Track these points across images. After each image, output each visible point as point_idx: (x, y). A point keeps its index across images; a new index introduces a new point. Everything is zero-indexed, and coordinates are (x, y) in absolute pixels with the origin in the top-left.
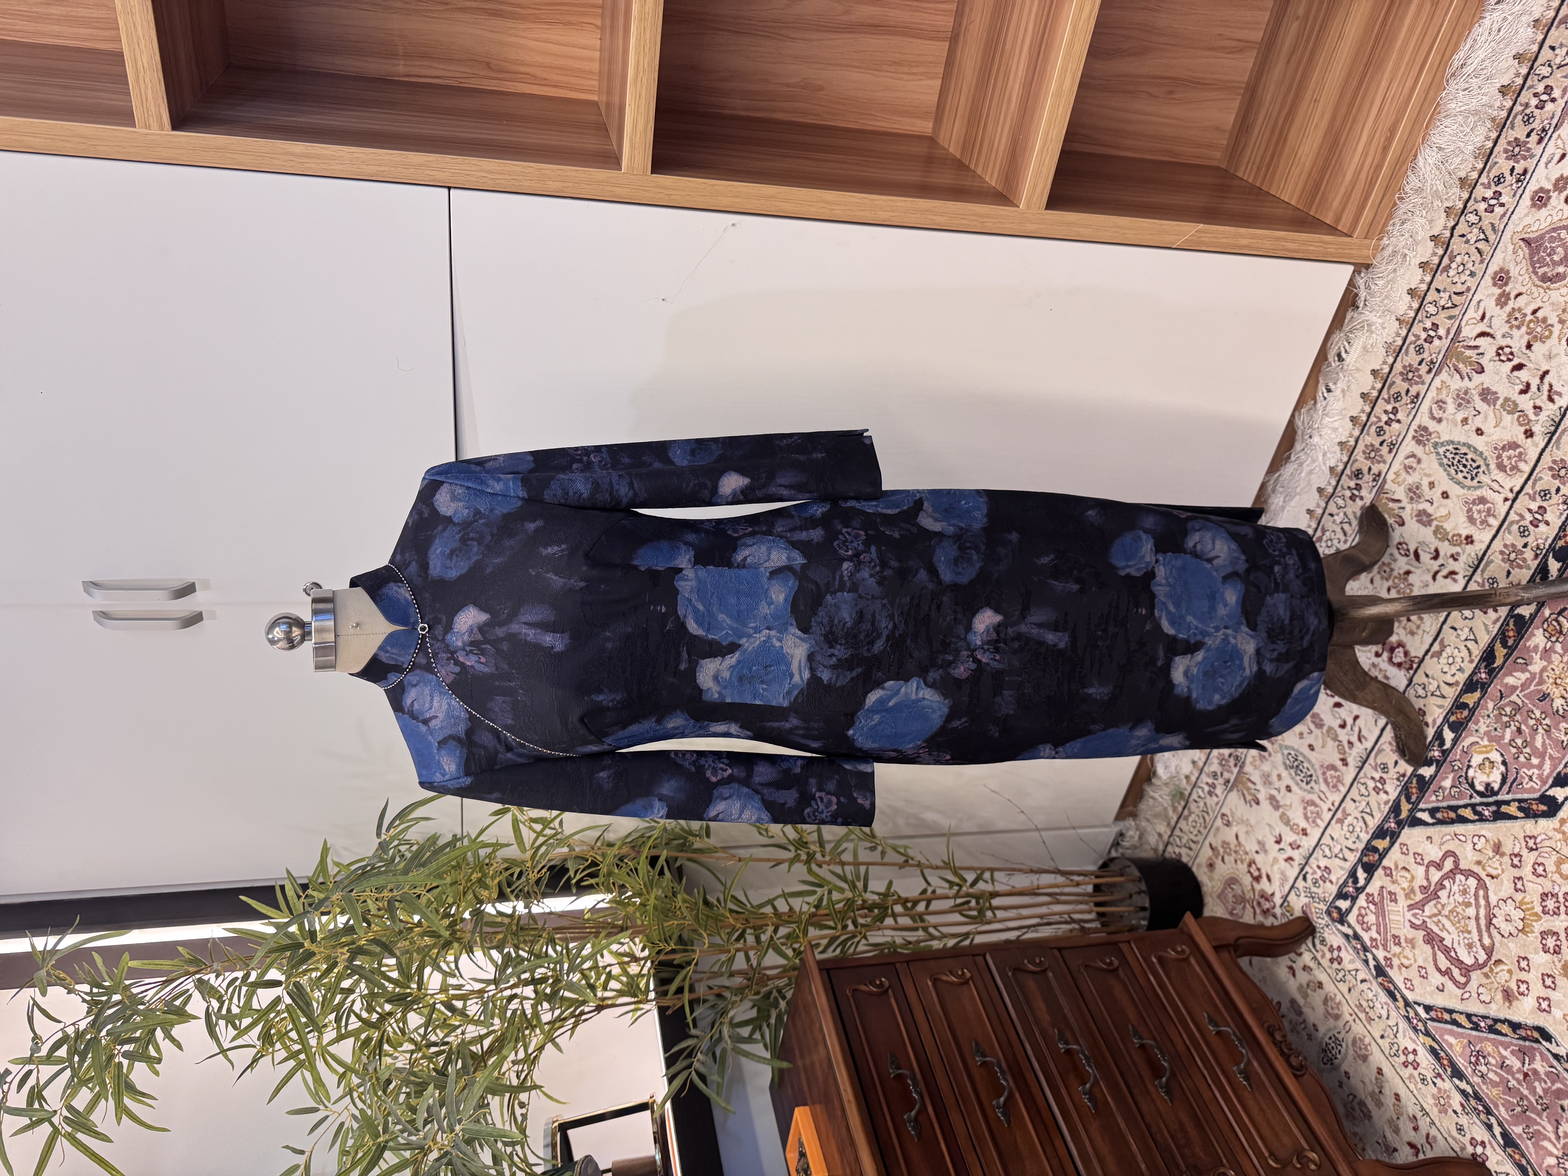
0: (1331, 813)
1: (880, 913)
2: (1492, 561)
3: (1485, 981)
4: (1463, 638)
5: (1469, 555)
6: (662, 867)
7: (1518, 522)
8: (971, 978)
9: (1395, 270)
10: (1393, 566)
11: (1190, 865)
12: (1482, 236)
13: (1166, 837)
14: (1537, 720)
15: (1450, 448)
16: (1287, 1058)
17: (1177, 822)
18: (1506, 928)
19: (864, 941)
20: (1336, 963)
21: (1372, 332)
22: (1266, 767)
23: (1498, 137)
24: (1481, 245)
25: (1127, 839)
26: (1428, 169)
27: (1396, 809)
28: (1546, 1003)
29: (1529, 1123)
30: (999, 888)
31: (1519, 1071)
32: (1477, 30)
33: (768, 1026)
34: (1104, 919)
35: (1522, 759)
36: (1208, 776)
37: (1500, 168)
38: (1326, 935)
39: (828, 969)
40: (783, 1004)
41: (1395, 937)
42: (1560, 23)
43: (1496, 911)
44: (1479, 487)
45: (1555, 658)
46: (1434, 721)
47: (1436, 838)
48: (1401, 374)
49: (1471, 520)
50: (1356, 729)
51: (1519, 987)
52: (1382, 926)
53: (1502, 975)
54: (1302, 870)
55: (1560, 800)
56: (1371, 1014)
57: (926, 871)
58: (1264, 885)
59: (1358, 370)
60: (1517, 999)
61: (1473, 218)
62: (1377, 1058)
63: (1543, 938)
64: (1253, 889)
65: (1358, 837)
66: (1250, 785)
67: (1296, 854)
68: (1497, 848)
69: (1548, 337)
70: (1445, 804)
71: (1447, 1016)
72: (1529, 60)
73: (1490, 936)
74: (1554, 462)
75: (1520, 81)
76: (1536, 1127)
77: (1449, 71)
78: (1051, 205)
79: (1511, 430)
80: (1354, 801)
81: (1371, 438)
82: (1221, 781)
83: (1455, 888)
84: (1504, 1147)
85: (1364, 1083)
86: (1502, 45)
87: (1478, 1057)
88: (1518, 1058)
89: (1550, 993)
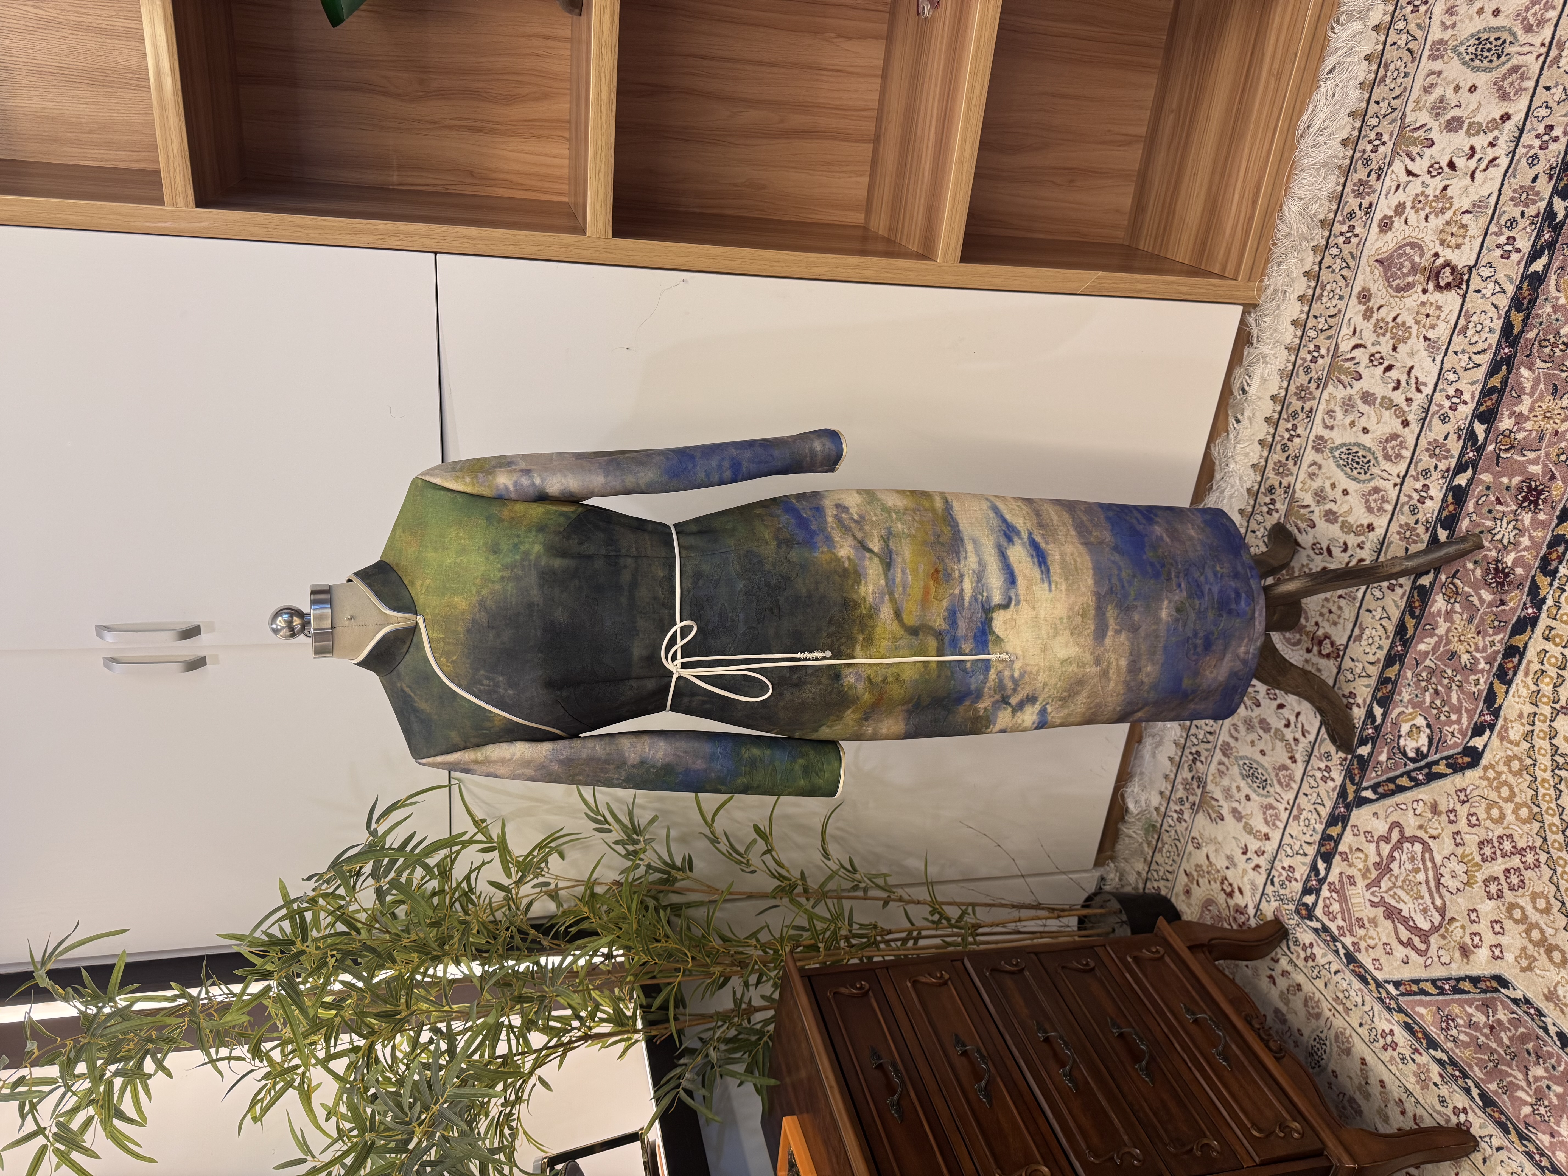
0: (1288, 812)
2: (1392, 542)
3: (1443, 942)
4: (1378, 617)
5: (1372, 541)
7: (1408, 502)
8: (950, 979)
9: (1278, 306)
10: (1311, 566)
11: (1169, 896)
12: (1344, 265)
13: (1144, 874)
14: (1450, 678)
15: (1344, 450)
16: (1267, 1044)
17: (1152, 857)
18: (1452, 884)
20: (1310, 961)
21: (1267, 363)
22: (1226, 782)
23: (1346, 181)
24: (1345, 272)
25: (1108, 883)
26: (1293, 215)
27: (1343, 793)
28: (1499, 949)
29: (1502, 1075)
31: (1485, 1024)
32: (1316, 97)
33: (759, 1068)
35: (1443, 718)
36: (1176, 803)
37: (1350, 206)
38: (1298, 935)
39: (810, 978)
41: (1359, 920)
42: (1380, 82)
43: (1443, 870)
44: (1372, 479)
45: (1456, 617)
46: (1365, 700)
47: (1382, 813)
48: (1296, 394)
49: (1370, 510)
50: (1299, 725)
51: (1473, 940)
52: (1346, 913)
53: (1457, 933)
54: (1269, 875)
55: (1481, 748)
56: (1348, 1004)
57: (908, 909)
58: (1238, 899)
59: (1260, 398)
60: (1473, 952)
61: (1335, 251)
62: (1360, 1048)
63: (1486, 886)
64: (1228, 906)
65: (1314, 830)
66: (1213, 803)
67: (1262, 861)
68: (1434, 809)
69: (1409, 338)
70: (1384, 778)
71: (1415, 988)
72: (1361, 115)
73: (1441, 897)
74: (1429, 443)
75: (1356, 133)
76: (1508, 1079)
77: (1298, 133)
78: (964, 259)
79: (1390, 423)
80: (1306, 795)
81: (1278, 456)
82: (1187, 805)
83: (1404, 857)
84: (1484, 1109)
85: (1351, 1078)
86: (1337, 107)
87: (1447, 1021)
88: (1483, 1013)
89: (1500, 939)
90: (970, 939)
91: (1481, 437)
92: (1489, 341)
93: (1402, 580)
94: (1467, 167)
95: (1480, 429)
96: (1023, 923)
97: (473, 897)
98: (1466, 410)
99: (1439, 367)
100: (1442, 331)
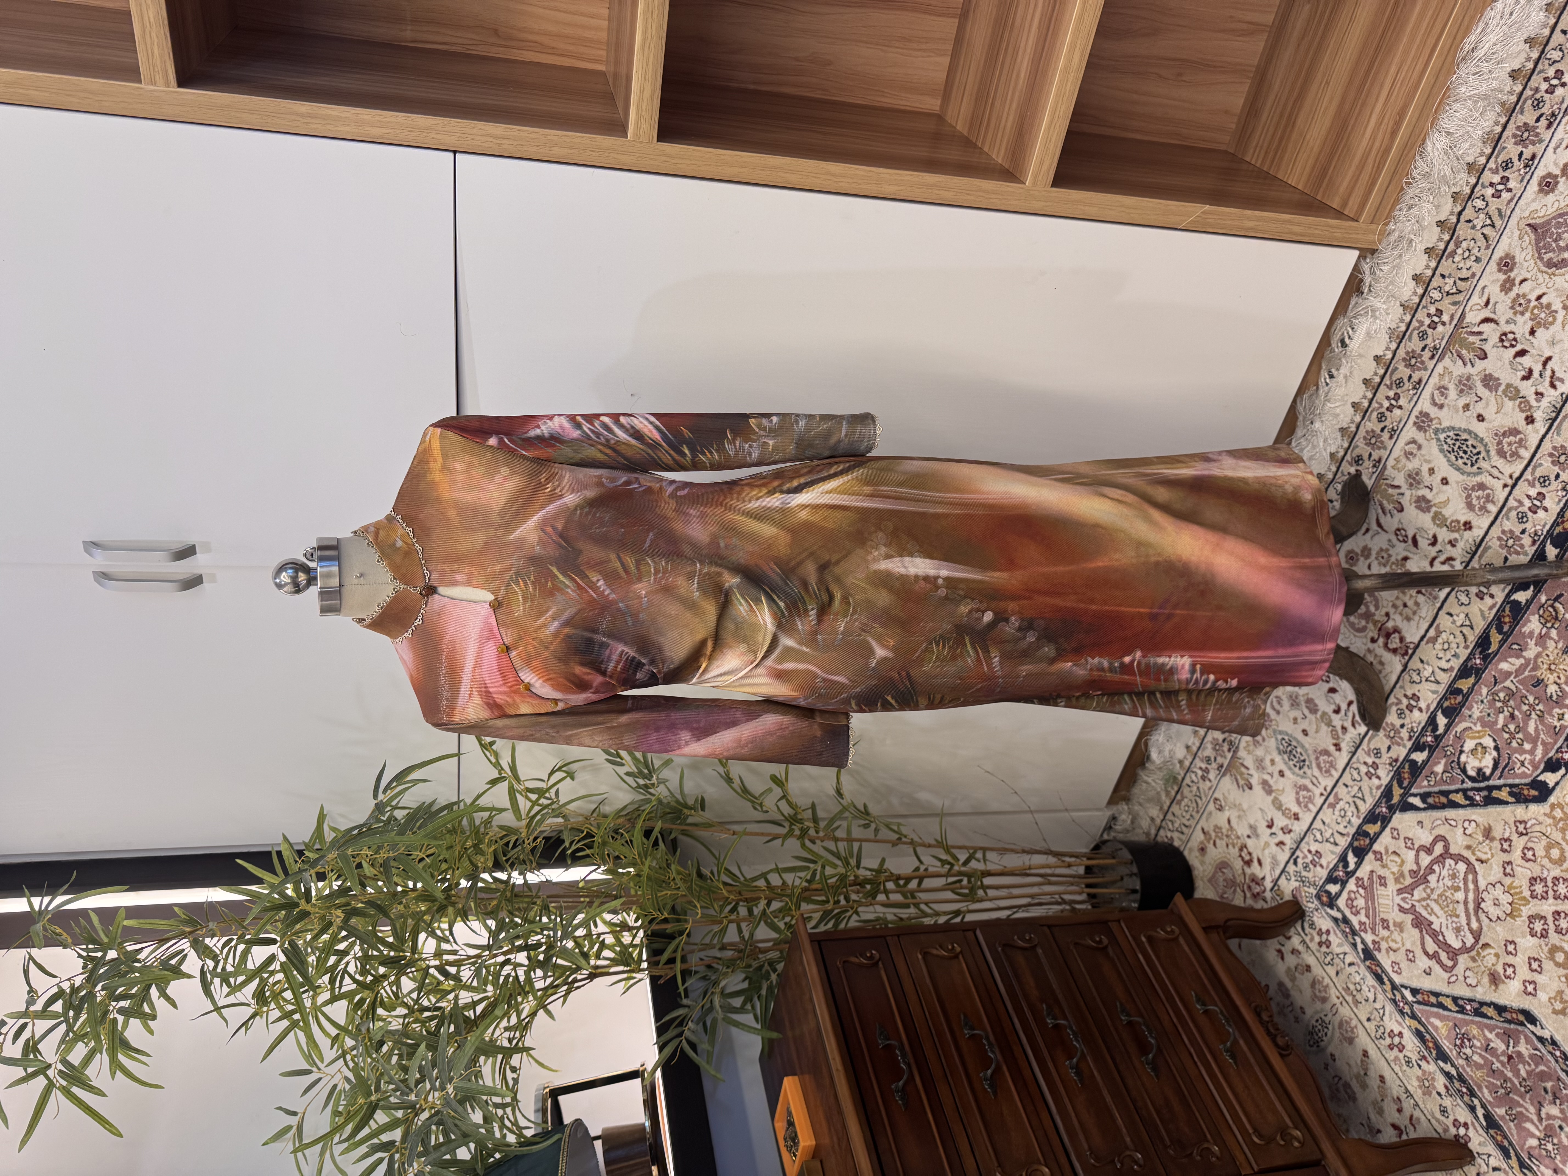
0: (1323, 798)
1: (872, 888)
3: (1472, 964)
4: (1459, 623)
5: (1467, 541)
6: (657, 838)
7: (1516, 508)
8: (961, 952)
9: (1401, 256)
10: (1390, 552)
11: (1182, 849)
12: (1488, 222)
13: (1158, 821)
14: (1530, 705)
15: (1451, 434)
16: (1273, 1038)
17: (1169, 807)
18: (1494, 912)
19: (855, 917)
20: (1324, 947)
21: (1376, 318)
22: (1260, 752)
23: (1508, 122)
24: (1487, 231)
25: (1119, 823)
26: (1437, 154)
27: (1387, 793)
28: (1532, 986)
29: (1513, 1104)
30: (991, 867)
31: (1503, 1053)
32: (1489, 13)
33: (759, 997)
34: (1094, 901)
35: (1514, 744)
36: (1202, 761)
37: (1508, 153)
38: (1315, 919)
39: (820, 942)
40: (774, 977)
41: (1383, 920)
43: (1484, 895)
44: (1478, 474)
45: (1551, 644)
46: (1428, 706)
47: (1427, 823)
48: (1404, 360)
49: (1470, 506)
50: (1350, 715)
51: (1505, 971)
52: (1371, 909)
53: (1489, 959)
54: (1293, 854)
55: (1551, 785)
56: (1358, 997)
57: (919, 849)
58: (1255, 869)
59: (1361, 356)
60: (1503, 982)
61: (1479, 204)
62: (1363, 1040)
63: (1531, 922)
64: (1244, 873)
65: (1349, 822)
66: (1243, 769)
67: (1288, 839)
68: (1488, 833)
69: (1552, 323)
70: (1436, 789)
71: (1433, 1000)
72: (1540, 45)
73: (1478, 920)
74: (1555, 448)
75: (1530, 66)
76: (1519, 1109)
77: (1460, 55)
78: (1057, 182)
79: (1513, 417)
80: (1347, 786)
81: (1371, 424)
82: (1214, 765)
83: (1444, 872)
84: (1486, 1129)
85: (1349, 1065)
86: (1513, 29)
87: (1464, 1039)
88: (1502, 1041)
89: (1536, 977)
93: (1494, 589)
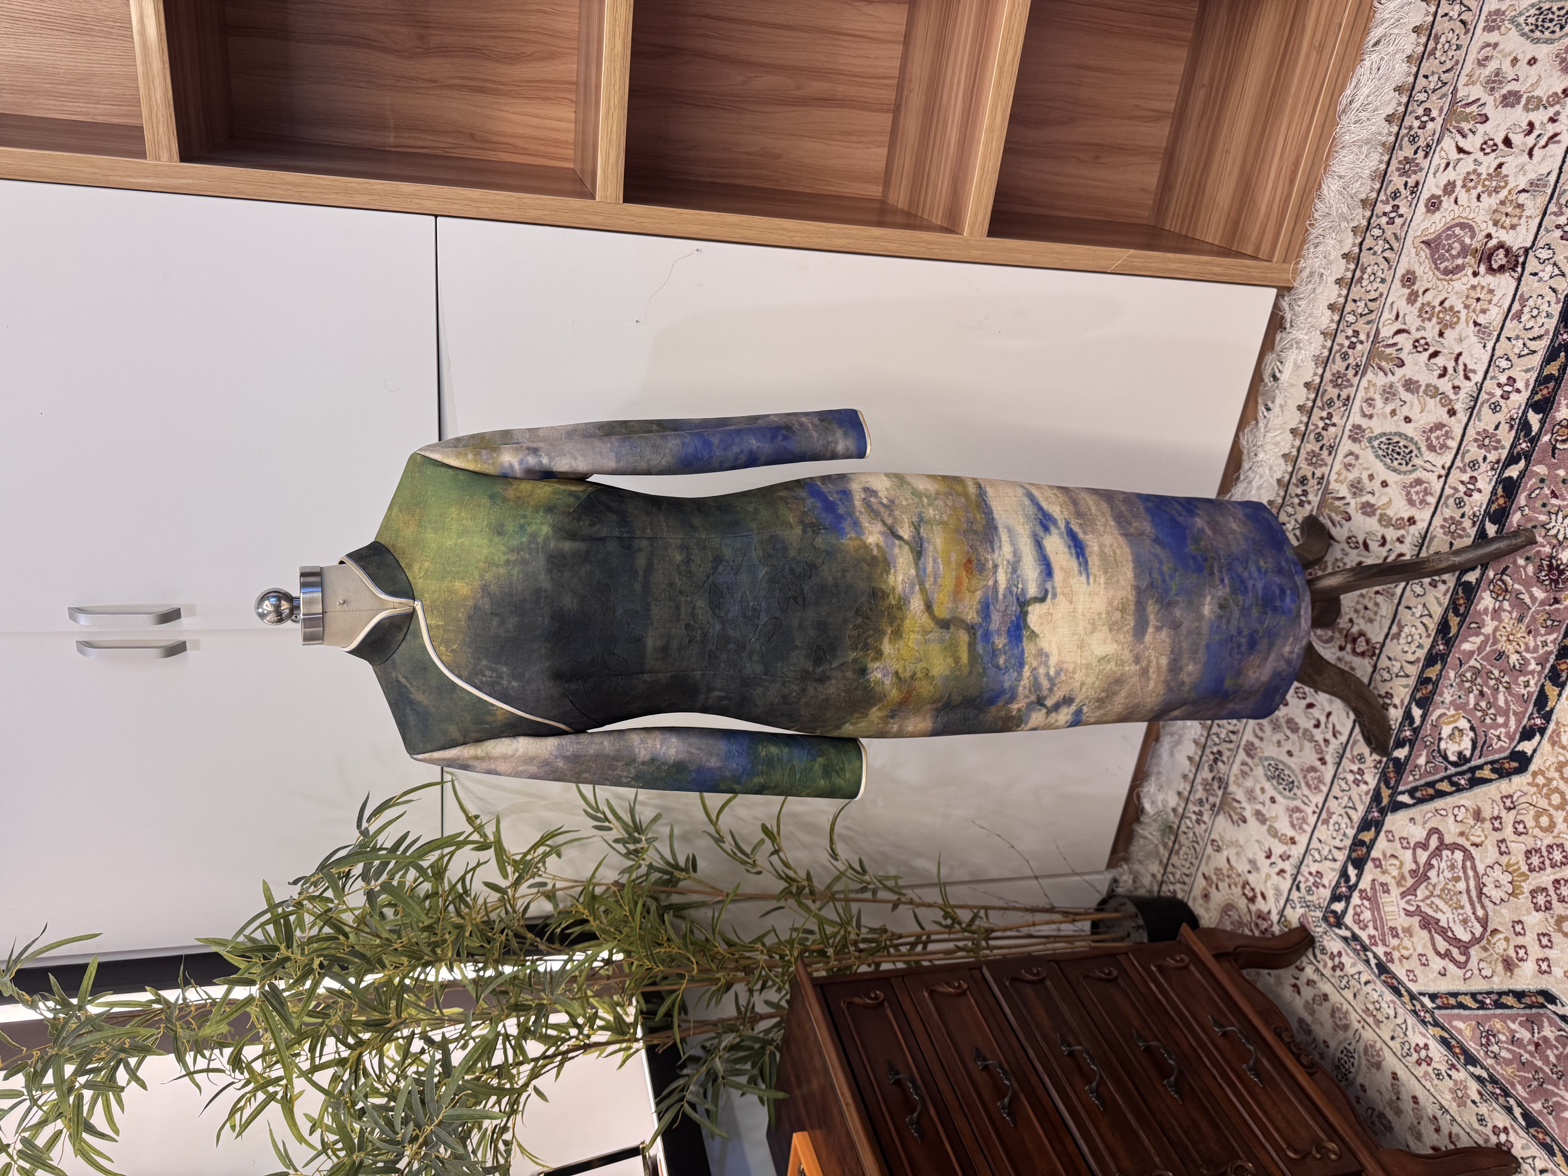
0: (1316, 815)
2: (1435, 537)
3: (1484, 955)
4: (1418, 615)
5: (1413, 535)
7: (1453, 495)
8: (968, 988)
9: (1314, 289)
10: (1345, 560)
11: (1185, 900)
12: (1387, 246)
13: (1159, 877)
14: (1496, 679)
15: (1383, 439)
16: (1297, 1058)
17: (1169, 859)
18: (1496, 894)
20: (1338, 970)
21: (1301, 349)
22: (1249, 783)
23: (1390, 159)
24: (1387, 254)
25: (1121, 885)
26: (1332, 194)
27: (1377, 797)
28: (1546, 963)
29: (1548, 1095)
31: (1530, 1042)
32: (1359, 71)
35: (1488, 721)
36: (1195, 804)
37: (1395, 185)
38: (1325, 943)
39: (823, 986)
41: (1392, 929)
42: (1430, 54)
43: (1485, 880)
44: (1414, 471)
45: (1505, 616)
46: (1402, 701)
47: (1419, 819)
48: (1331, 381)
49: (1411, 502)
50: (1330, 726)
52: (1378, 921)
53: (1500, 945)
54: (1295, 880)
55: (1529, 753)
56: (1380, 1017)
57: (918, 910)
58: (1261, 905)
59: (1292, 385)
60: (1518, 966)
61: (1377, 232)
62: (1391, 1062)
63: (1533, 897)
64: (1250, 911)
65: (1345, 835)
66: (1235, 804)
67: (1287, 865)
68: (1478, 815)
69: (1457, 323)
70: (1422, 782)
71: (1452, 1001)
72: (1408, 90)
73: (1483, 907)
74: (1478, 433)
75: (1402, 109)
76: (1555, 1099)
77: (1340, 108)
78: (992, 233)
79: (1436, 412)
80: (1336, 798)
81: (1311, 446)
82: (1207, 806)
83: (1443, 865)
84: (1527, 1129)
85: (1380, 1092)
86: (1382, 81)
87: (1488, 1037)
88: (1527, 1029)
89: (1548, 953)
90: (984, 944)
91: (1535, 427)
92: (1546, 326)
93: (1445, 577)
94: (1525, 144)
95: (1534, 419)
96: (1037, 928)
97: (468, 899)
98: (1519, 400)
99: (1490, 353)
100: (1494, 316)
